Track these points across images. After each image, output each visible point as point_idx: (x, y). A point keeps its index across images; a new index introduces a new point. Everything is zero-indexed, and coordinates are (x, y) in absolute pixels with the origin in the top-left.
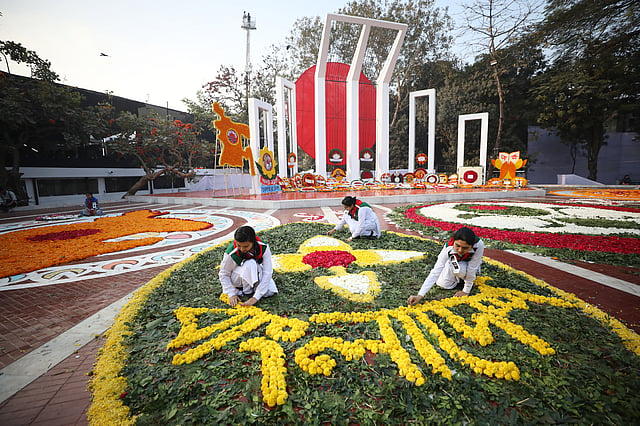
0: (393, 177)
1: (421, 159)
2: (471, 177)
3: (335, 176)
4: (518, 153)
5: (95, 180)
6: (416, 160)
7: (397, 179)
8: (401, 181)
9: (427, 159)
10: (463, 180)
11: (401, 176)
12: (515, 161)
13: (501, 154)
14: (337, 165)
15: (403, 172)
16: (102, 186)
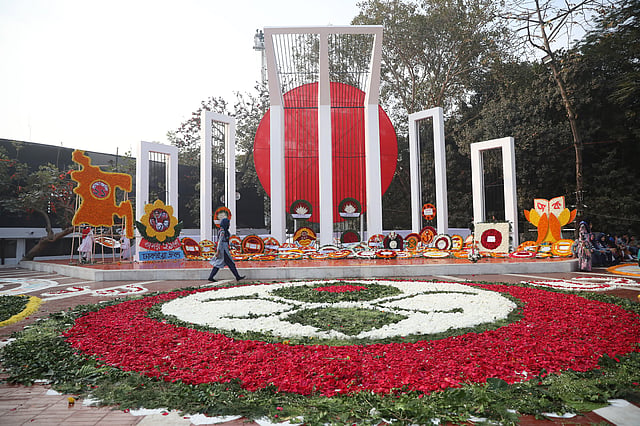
0: (387, 241)
1: (428, 212)
2: (491, 239)
3: (299, 239)
4: (561, 200)
5: (13, 243)
6: (421, 213)
7: (393, 244)
8: (400, 246)
9: (435, 211)
10: (480, 246)
11: (399, 239)
12: (557, 213)
13: (536, 201)
14: (303, 222)
15: (404, 233)
16: (21, 250)
